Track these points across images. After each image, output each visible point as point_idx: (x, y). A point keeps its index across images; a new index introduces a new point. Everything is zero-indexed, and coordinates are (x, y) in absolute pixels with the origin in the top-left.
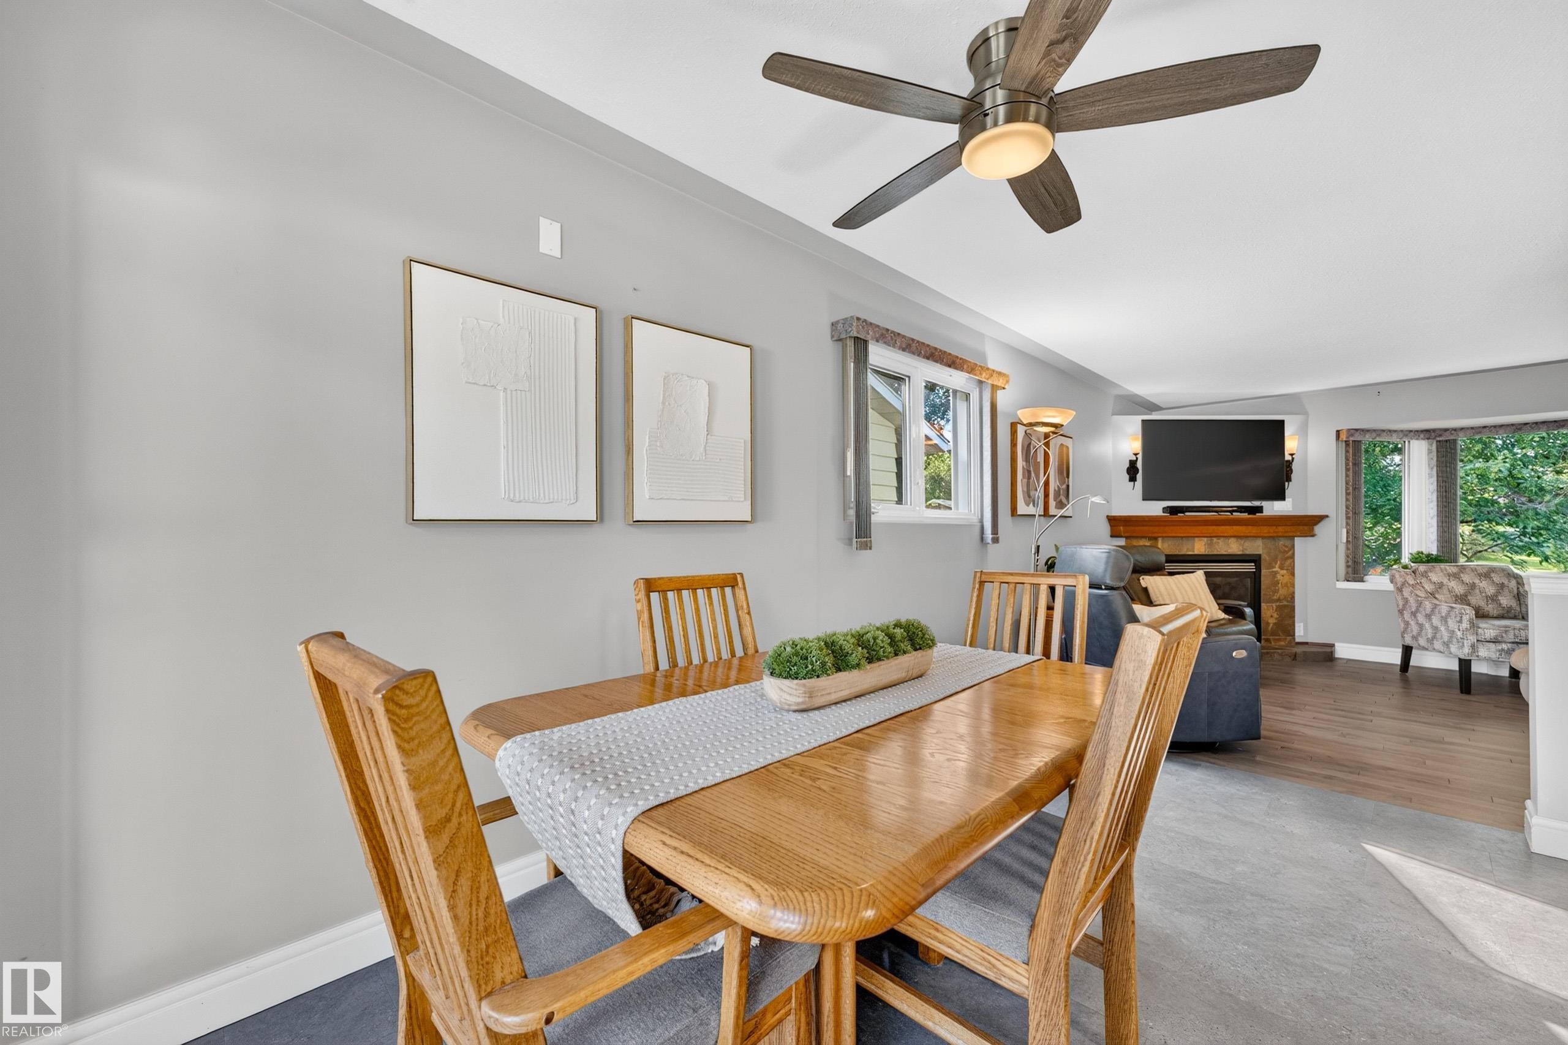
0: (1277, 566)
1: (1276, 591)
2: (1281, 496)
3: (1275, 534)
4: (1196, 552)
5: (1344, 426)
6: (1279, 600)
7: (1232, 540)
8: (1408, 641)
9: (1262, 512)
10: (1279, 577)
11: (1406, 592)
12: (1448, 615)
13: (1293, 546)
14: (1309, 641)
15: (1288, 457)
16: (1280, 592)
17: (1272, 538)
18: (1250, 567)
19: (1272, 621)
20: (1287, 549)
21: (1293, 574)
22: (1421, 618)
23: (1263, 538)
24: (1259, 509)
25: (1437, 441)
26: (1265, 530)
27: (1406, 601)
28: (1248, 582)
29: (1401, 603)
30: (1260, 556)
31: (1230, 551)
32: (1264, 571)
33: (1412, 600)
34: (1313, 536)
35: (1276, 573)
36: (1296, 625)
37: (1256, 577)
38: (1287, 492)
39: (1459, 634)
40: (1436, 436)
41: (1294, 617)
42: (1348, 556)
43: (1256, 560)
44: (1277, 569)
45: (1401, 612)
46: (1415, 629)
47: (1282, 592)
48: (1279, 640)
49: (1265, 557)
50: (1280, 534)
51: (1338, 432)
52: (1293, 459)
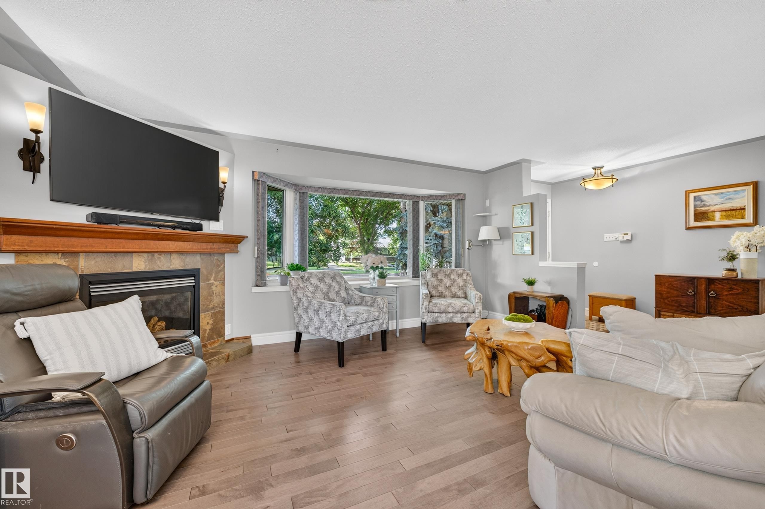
0: (212, 278)
1: (211, 301)
2: (216, 218)
3: (212, 251)
4: (135, 269)
5: (257, 169)
6: (213, 308)
7: (174, 256)
8: (301, 329)
9: (202, 231)
10: (214, 287)
11: (300, 293)
12: (331, 311)
13: (224, 261)
14: (234, 337)
15: (221, 186)
16: (215, 301)
17: (209, 253)
18: (189, 282)
19: (208, 327)
20: (219, 264)
21: (223, 284)
22: (311, 313)
23: (202, 253)
24: (200, 227)
25: (300, 192)
26: (204, 246)
27: (300, 300)
28: (189, 294)
29: (296, 302)
30: (198, 270)
31: (172, 267)
32: (202, 284)
33: (304, 299)
34: (237, 252)
35: (212, 284)
36: (226, 326)
37: (195, 289)
38: (221, 215)
39: (339, 324)
40: (299, 190)
41: (224, 320)
42: (257, 267)
43: (194, 274)
44: (212, 281)
45: (296, 309)
46: (307, 321)
47: (216, 300)
48: (214, 342)
49: (203, 272)
50: (216, 251)
51: (253, 172)
52: (225, 186)
